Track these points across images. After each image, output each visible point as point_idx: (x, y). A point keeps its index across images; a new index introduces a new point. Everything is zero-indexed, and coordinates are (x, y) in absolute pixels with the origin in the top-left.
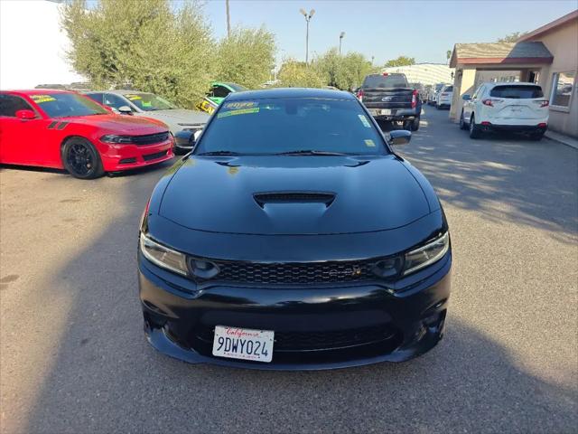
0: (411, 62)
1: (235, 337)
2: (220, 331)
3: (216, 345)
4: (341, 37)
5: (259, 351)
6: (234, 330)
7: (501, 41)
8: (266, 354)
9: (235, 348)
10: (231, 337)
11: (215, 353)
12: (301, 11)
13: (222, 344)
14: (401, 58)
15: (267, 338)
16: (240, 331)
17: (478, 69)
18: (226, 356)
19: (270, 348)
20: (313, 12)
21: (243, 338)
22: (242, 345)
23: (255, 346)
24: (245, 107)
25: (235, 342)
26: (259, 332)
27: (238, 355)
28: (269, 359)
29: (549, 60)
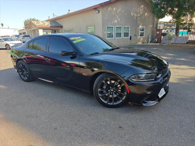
8: (164, 92)
11: (160, 97)
17: (43, 29)
25: (161, 92)
27: (162, 95)
29: (61, 27)
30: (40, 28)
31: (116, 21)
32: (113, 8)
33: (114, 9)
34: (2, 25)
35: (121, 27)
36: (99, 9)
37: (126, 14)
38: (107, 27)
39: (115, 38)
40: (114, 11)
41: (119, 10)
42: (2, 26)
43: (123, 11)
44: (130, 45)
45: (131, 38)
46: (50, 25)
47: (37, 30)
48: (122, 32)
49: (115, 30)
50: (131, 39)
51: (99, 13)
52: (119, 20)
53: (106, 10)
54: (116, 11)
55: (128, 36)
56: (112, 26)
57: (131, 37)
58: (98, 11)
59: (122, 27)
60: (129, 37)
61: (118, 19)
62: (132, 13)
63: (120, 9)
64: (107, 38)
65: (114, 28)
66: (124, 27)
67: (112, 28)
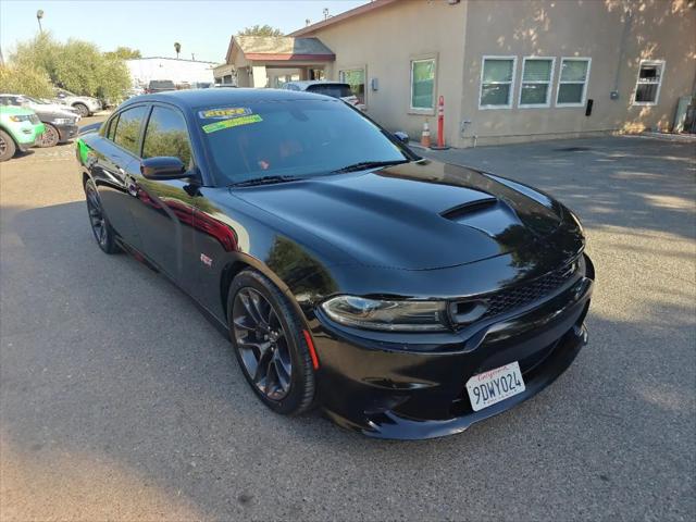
0: (136, 56)
1: (488, 381)
3: (473, 398)
4: (39, 17)
5: (513, 385)
6: (484, 374)
8: (519, 384)
9: (492, 392)
10: (484, 382)
11: (476, 407)
13: (479, 395)
15: (514, 368)
16: (490, 373)
17: (267, 67)
18: (487, 405)
19: (519, 377)
21: (495, 378)
22: (498, 385)
23: (508, 379)
25: (490, 386)
27: (497, 398)
28: (522, 388)
29: (332, 58)
30: (258, 63)
34: (178, 47)
35: (550, 62)
38: (486, 60)
39: (515, 105)
45: (593, 107)
46: (291, 52)
47: (248, 68)
48: (551, 83)
49: (519, 73)
50: (588, 112)
51: (459, 5)
55: (579, 101)
56: (510, 57)
57: (590, 103)
59: (554, 59)
60: (584, 103)
64: (481, 108)
65: (515, 64)
66: (563, 59)
67: (508, 63)
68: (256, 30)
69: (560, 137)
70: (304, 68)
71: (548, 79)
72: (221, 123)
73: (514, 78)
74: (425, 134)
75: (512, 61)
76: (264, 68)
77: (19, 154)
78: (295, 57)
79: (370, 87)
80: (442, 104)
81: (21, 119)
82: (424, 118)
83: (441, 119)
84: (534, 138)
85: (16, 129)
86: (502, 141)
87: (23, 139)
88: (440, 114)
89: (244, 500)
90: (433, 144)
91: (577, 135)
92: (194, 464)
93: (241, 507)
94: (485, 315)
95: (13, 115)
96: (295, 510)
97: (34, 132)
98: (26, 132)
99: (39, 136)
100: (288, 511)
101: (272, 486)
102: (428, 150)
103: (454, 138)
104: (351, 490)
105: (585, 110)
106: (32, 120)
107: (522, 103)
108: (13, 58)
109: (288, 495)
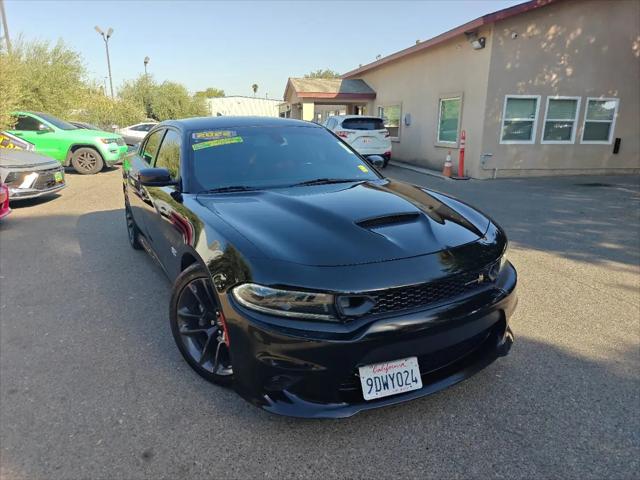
0: (221, 95)
1: (383, 374)
2: (366, 373)
3: (365, 388)
4: (146, 63)
5: (409, 381)
6: (379, 367)
7: (307, 77)
8: (416, 381)
9: (386, 385)
10: (379, 375)
11: (367, 397)
12: (96, 28)
13: (372, 385)
14: (209, 90)
15: (412, 364)
16: (385, 366)
17: (316, 103)
18: (379, 396)
19: (417, 374)
20: (111, 31)
21: (391, 372)
22: (392, 379)
23: (405, 376)
24: (222, 137)
25: (385, 379)
26: (403, 361)
27: (391, 391)
28: (419, 385)
29: (373, 96)
30: (308, 100)
31: (554, 76)
32: (549, 29)
33: (552, 30)
34: (255, 88)
35: (575, 101)
36: (486, 35)
37: (605, 49)
38: (509, 99)
39: (537, 141)
40: (550, 37)
41: (572, 36)
42: (255, 90)
43: (593, 40)
44: (613, 174)
45: (621, 146)
46: (337, 92)
49: (542, 112)
50: (616, 150)
51: (484, 50)
52: (569, 71)
53: (513, 35)
54: (559, 40)
55: (606, 138)
56: (533, 97)
57: (618, 142)
58: (480, 40)
59: (579, 99)
60: (611, 141)
61: (564, 68)
62: (635, 47)
63: (579, 31)
64: (502, 142)
65: (539, 103)
66: (588, 99)
67: (532, 103)
68: (319, 73)
69: (584, 172)
70: (349, 105)
71: (574, 117)
72: (206, 143)
73: (537, 116)
74: (447, 165)
75: (535, 100)
76: (313, 105)
77: (105, 169)
78: (341, 95)
79: (403, 122)
80: (464, 138)
81: (110, 141)
82: (447, 151)
83: (462, 152)
84: (557, 173)
85: (104, 148)
86: (523, 174)
87: (110, 157)
88: (462, 147)
89: (146, 456)
90: (453, 175)
91: (604, 171)
92: (121, 421)
93: (141, 461)
94: (372, 311)
95: (104, 138)
96: (184, 470)
97: (118, 152)
98: (113, 151)
99: (122, 155)
100: (177, 470)
101: (174, 448)
102: (447, 178)
103: (474, 169)
104: (237, 461)
105: (612, 148)
106: (118, 142)
107: (545, 139)
108: (120, 95)
109: (184, 457)
